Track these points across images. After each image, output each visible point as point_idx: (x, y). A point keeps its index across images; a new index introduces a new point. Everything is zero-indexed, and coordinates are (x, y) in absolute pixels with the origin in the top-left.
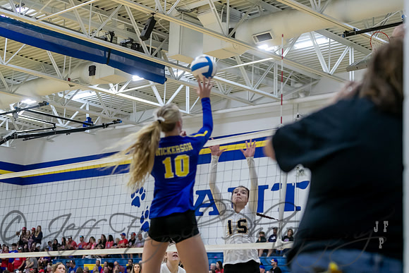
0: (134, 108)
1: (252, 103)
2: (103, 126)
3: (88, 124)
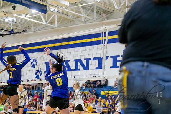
1: (84, 22)
3: (12, 32)
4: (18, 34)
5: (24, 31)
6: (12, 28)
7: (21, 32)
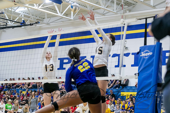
0: (46, 16)
1: (104, 15)
2: (31, 25)
3: (23, 24)
4: (30, 26)
5: (36, 23)
6: (23, 19)
7: (33, 24)
